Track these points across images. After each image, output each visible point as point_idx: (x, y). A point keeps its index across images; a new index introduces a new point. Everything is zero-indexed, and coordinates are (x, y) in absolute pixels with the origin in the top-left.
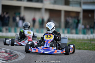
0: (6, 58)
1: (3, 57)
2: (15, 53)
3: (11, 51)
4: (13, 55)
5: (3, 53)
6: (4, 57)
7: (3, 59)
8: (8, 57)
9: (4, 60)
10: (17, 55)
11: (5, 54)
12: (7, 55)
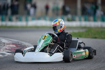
0: (13, 49)
1: (9, 49)
2: (23, 44)
3: (19, 42)
4: (21, 46)
5: (9, 44)
6: (11, 49)
7: (9, 51)
8: (15, 49)
9: (11, 52)
10: (25, 46)
11: (11, 46)
12: (14, 46)
